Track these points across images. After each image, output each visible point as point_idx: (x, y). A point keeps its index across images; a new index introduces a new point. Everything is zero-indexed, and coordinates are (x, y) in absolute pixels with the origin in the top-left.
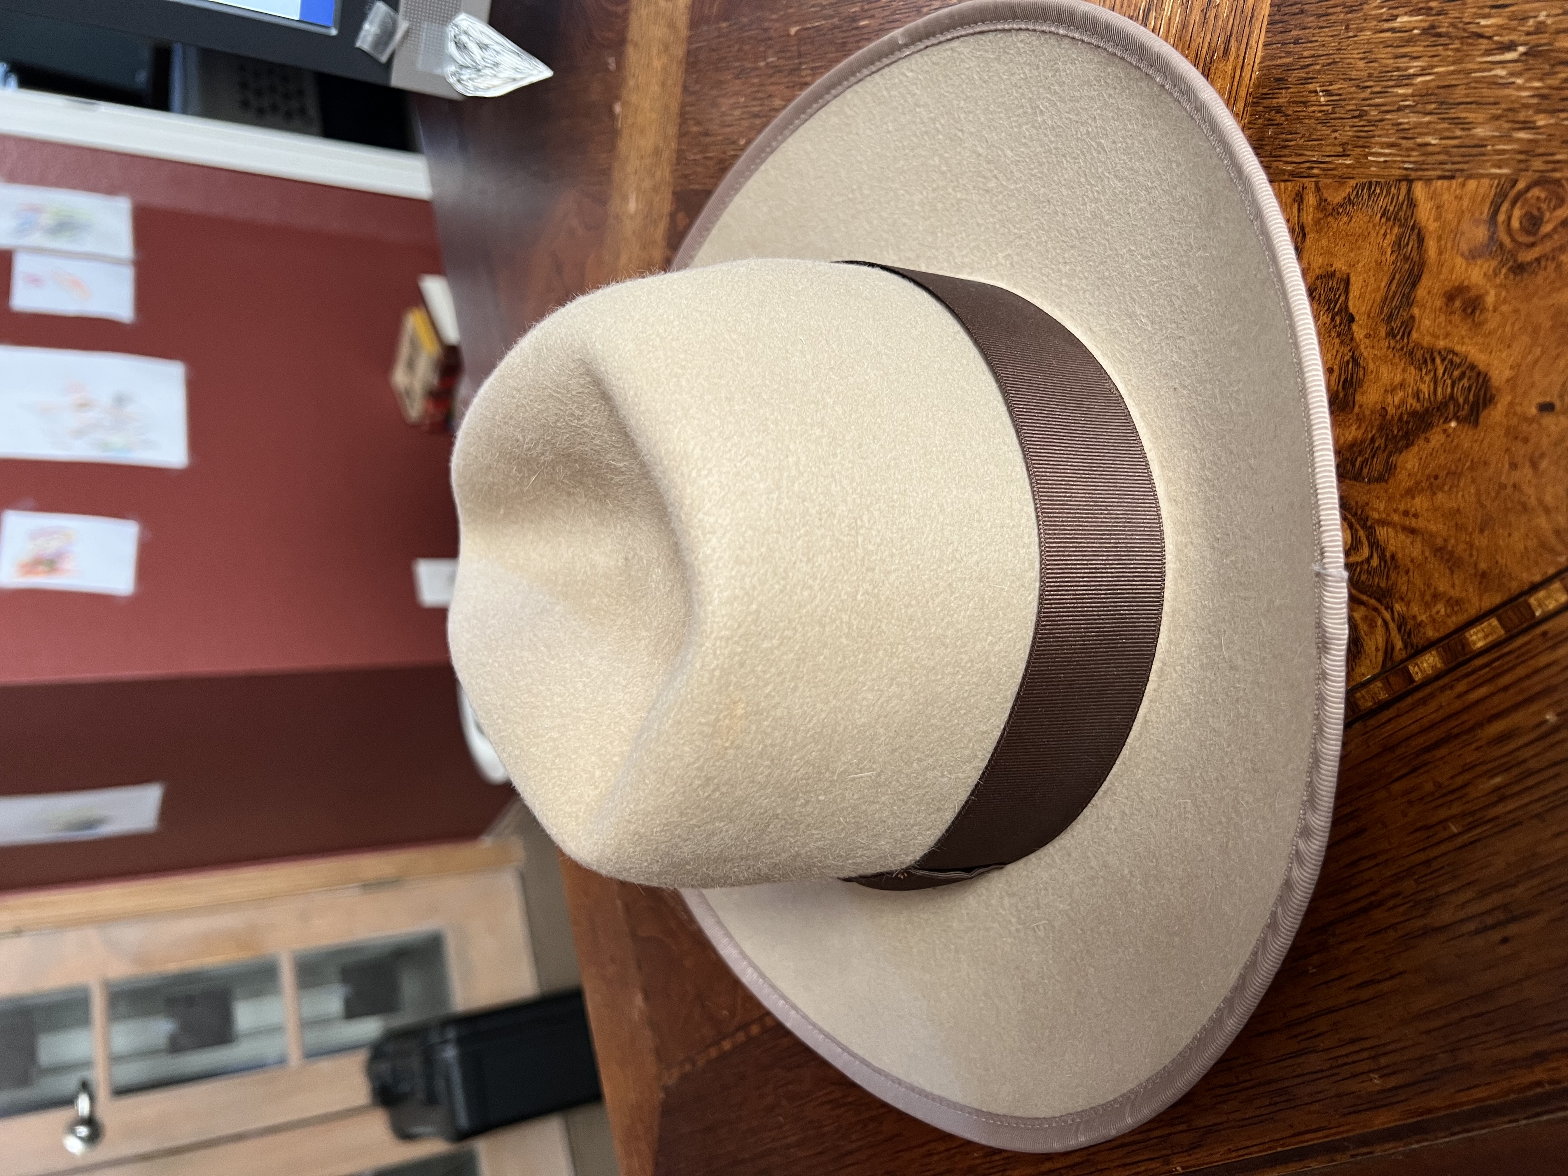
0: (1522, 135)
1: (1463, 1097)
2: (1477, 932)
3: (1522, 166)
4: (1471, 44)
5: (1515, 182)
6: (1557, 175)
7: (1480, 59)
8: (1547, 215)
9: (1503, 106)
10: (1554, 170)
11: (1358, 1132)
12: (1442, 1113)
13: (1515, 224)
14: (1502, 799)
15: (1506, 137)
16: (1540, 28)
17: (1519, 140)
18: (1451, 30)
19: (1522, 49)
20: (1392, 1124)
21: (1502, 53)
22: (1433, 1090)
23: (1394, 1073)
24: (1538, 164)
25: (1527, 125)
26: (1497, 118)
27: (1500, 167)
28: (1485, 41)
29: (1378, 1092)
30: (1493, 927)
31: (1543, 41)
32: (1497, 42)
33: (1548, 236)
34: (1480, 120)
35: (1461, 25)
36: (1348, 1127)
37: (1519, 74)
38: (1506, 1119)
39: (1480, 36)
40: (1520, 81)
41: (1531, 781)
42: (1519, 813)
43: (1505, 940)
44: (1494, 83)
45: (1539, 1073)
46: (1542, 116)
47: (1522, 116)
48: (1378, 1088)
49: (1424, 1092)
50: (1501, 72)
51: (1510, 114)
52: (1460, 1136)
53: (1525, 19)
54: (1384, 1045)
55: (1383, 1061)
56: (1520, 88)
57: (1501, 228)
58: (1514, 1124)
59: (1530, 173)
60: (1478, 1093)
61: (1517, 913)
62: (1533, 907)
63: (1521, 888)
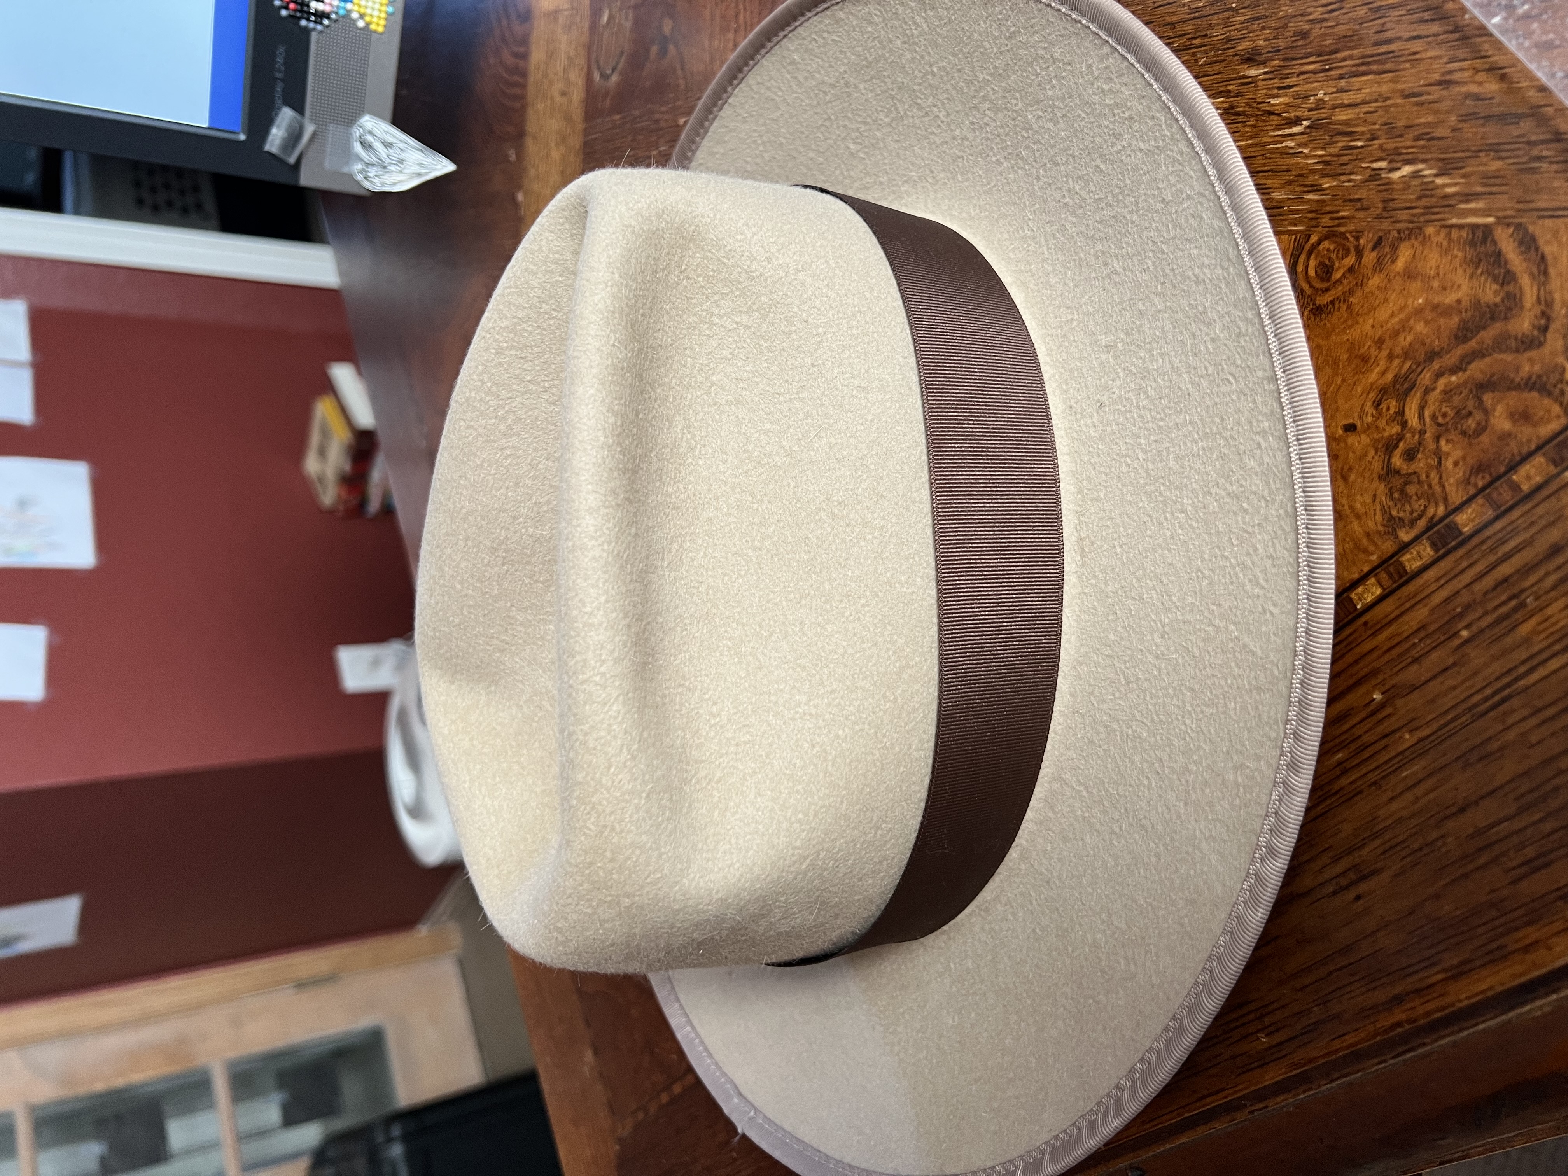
0: (1311, 196)
1: (1337, 1044)
2: (1335, 893)
3: (1314, 223)
4: (1265, 121)
5: (1308, 237)
6: (1342, 229)
7: (1272, 133)
8: (1337, 265)
9: (1294, 173)
10: (1339, 225)
11: (1253, 1088)
12: (1322, 1061)
13: (1312, 273)
14: (1345, 772)
15: (1299, 200)
16: (1320, 105)
17: (1309, 200)
18: (1247, 109)
19: (1305, 123)
20: (1281, 1078)
21: (1291, 128)
22: (1311, 1041)
23: (1278, 1030)
24: (1326, 220)
25: (1315, 188)
26: (1290, 183)
27: (1296, 225)
28: (1276, 118)
29: (1267, 1049)
30: (1348, 887)
31: (1324, 116)
32: (1286, 118)
33: (1339, 281)
34: (1276, 186)
35: (1255, 105)
36: (1243, 1086)
37: (1305, 145)
38: (1376, 1061)
39: (1272, 113)
40: (1306, 151)
41: (1366, 754)
42: (1360, 782)
43: (1358, 898)
44: (1285, 153)
45: (1399, 1015)
46: (1326, 179)
47: (1310, 180)
48: (1266, 1046)
49: (1304, 1044)
50: (1291, 144)
51: (1300, 179)
52: (1339, 1082)
53: (1307, 97)
54: (1266, 1006)
55: (1267, 1020)
56: (1307, 156)
57: (1301, 276)
58: (1383, 1065)
59: (1320, 229)
60: (1350, 1039)
61: (1365, 872)
62: (1379, 865)
63: (1366, 850)
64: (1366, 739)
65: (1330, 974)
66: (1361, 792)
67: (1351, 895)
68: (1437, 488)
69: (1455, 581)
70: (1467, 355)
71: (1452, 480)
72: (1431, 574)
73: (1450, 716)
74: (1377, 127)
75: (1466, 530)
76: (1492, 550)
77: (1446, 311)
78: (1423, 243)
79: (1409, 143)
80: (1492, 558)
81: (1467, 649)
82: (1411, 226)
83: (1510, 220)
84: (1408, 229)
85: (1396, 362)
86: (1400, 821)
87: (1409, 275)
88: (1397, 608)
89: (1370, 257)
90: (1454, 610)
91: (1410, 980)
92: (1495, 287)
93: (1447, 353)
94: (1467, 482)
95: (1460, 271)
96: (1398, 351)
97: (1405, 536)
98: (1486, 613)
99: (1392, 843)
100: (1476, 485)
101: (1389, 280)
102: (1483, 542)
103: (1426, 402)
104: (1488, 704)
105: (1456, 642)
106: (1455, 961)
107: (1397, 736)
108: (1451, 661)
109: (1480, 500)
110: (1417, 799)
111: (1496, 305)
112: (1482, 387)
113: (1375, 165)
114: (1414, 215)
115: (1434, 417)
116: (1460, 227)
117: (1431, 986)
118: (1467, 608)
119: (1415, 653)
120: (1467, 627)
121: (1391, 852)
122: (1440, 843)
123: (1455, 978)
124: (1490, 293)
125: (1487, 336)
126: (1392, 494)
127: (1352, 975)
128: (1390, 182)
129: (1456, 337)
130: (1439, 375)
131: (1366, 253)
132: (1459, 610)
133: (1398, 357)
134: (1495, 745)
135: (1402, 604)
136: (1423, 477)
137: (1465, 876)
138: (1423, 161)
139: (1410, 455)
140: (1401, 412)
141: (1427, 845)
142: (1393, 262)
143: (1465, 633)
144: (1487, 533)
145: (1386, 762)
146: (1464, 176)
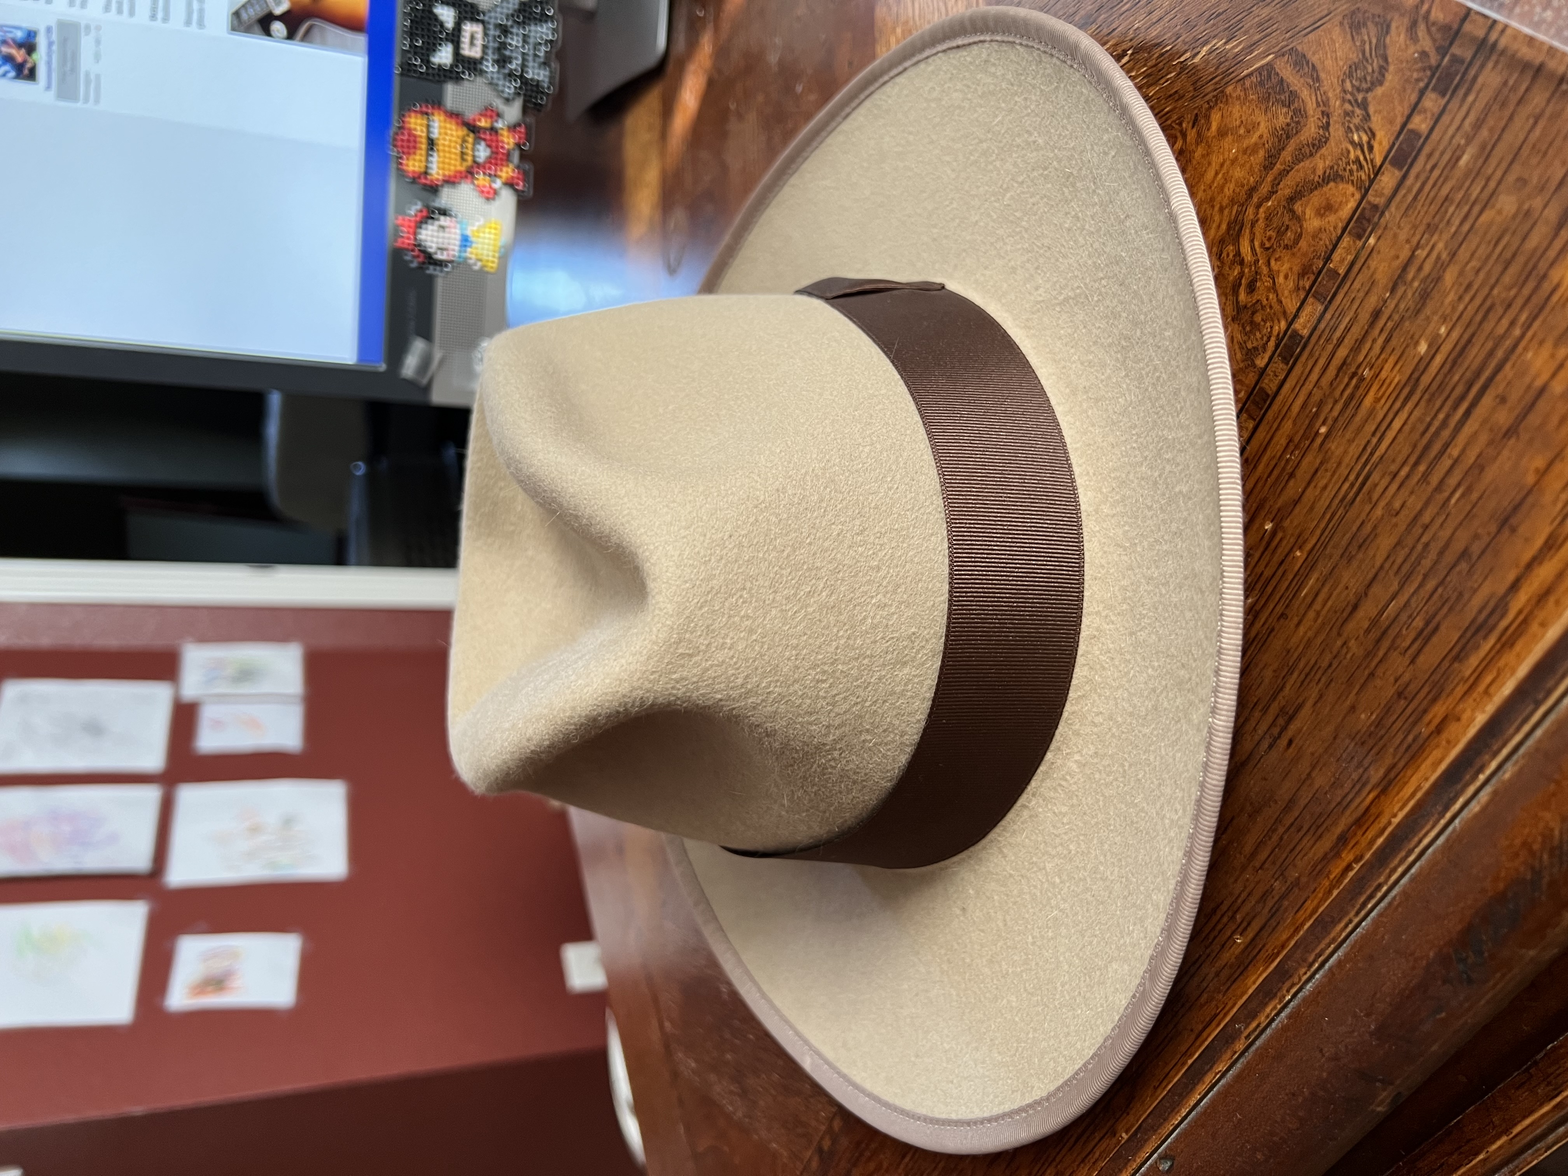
1: (1302, 916)
2: (1271, 746)
6: (1169, 122)
14: (1257, 616)
16: (1137, 32)
23: (1249, 924)
29: (1243, 951)
30: (1280, 734)
45: (1346, 857)
49: (1274, 929)
54: (1236, 900)
55: (1239, 917)
60: (1310, 906)
61: (1291, 712)
62: (1300, 700)
63: (1288, 687)
64: (1268, 573)
65: (1281, 839)
66: (1273, 630)
67: (1284, 742)
68: (1276, 307)
69: (1307, 383)
70: (1275, 179)
71: (1286, 293)
72: (1287, 386)
73: (1328, 516)
74: (1178, 27)
75: (1305, 332)
76: (1328, 340)
77: (1254, 149)
78: (1227, 103)
79: (1202, 28)
80: (1330, 347)
81: (1328, 445)
82: (1215, 93)
83: (1284, 50)
84: (1214, 97)
85: (1226, 212)
86: (1309, 642)
87: (1222, 133)
88: (1268, 433)
89: (1192, 135)
90: (1311, 411)
91: (1348, 812)
92: (1285, 110)
93: (1261, 185)
94: (1297, 289)
95: (1257, 111)
96: (1225, 202)
97: (1261, 362)
98: (1336, 402)
99: (1307, 670)
100: (1304, 288)
101: (1209, 146)
102: (1320, 337)
103: (1254, 234)
104: (1355, 489)
105: (1319, 440)
106: (1382, 772)
107: (1292, 556)
108: (1318, 461)
109: (1310, 300)
110: (1318, 613)
111: (1288, 125)
112: (1291, 199)
113: (1182, 59)
114: (1216, 83)
115: (1262, 245)
116: (1249, 75)
117: (1368, 809)
118: (1320, 404)
119: (1289, 469)
120: (1324, 423)
121: (1308, 680)
122: (1345, 650)
123: (1384, 791)
124: (1282, 118)
125: (1287, 155)
126: (1244, 329)
127: (1299, 831)
128: (1195, 66)
129: (1265, 168)
130: (1258, 206)
131: (1188, 133)
132: (1314, 410)
133: (1226, 207)
134: (1368, 528)
135: (1271, 428)
136: (1265, 302)
137: (1372, 674)
138: (1214, 37)
139: (1251, 288)
140: (1238, 253)
141: (1335, 657)
142: (1208, 130)
143: (1323, 430)
144: (1322, 326)
145: (1287, 588)
146: (1245, 33)
